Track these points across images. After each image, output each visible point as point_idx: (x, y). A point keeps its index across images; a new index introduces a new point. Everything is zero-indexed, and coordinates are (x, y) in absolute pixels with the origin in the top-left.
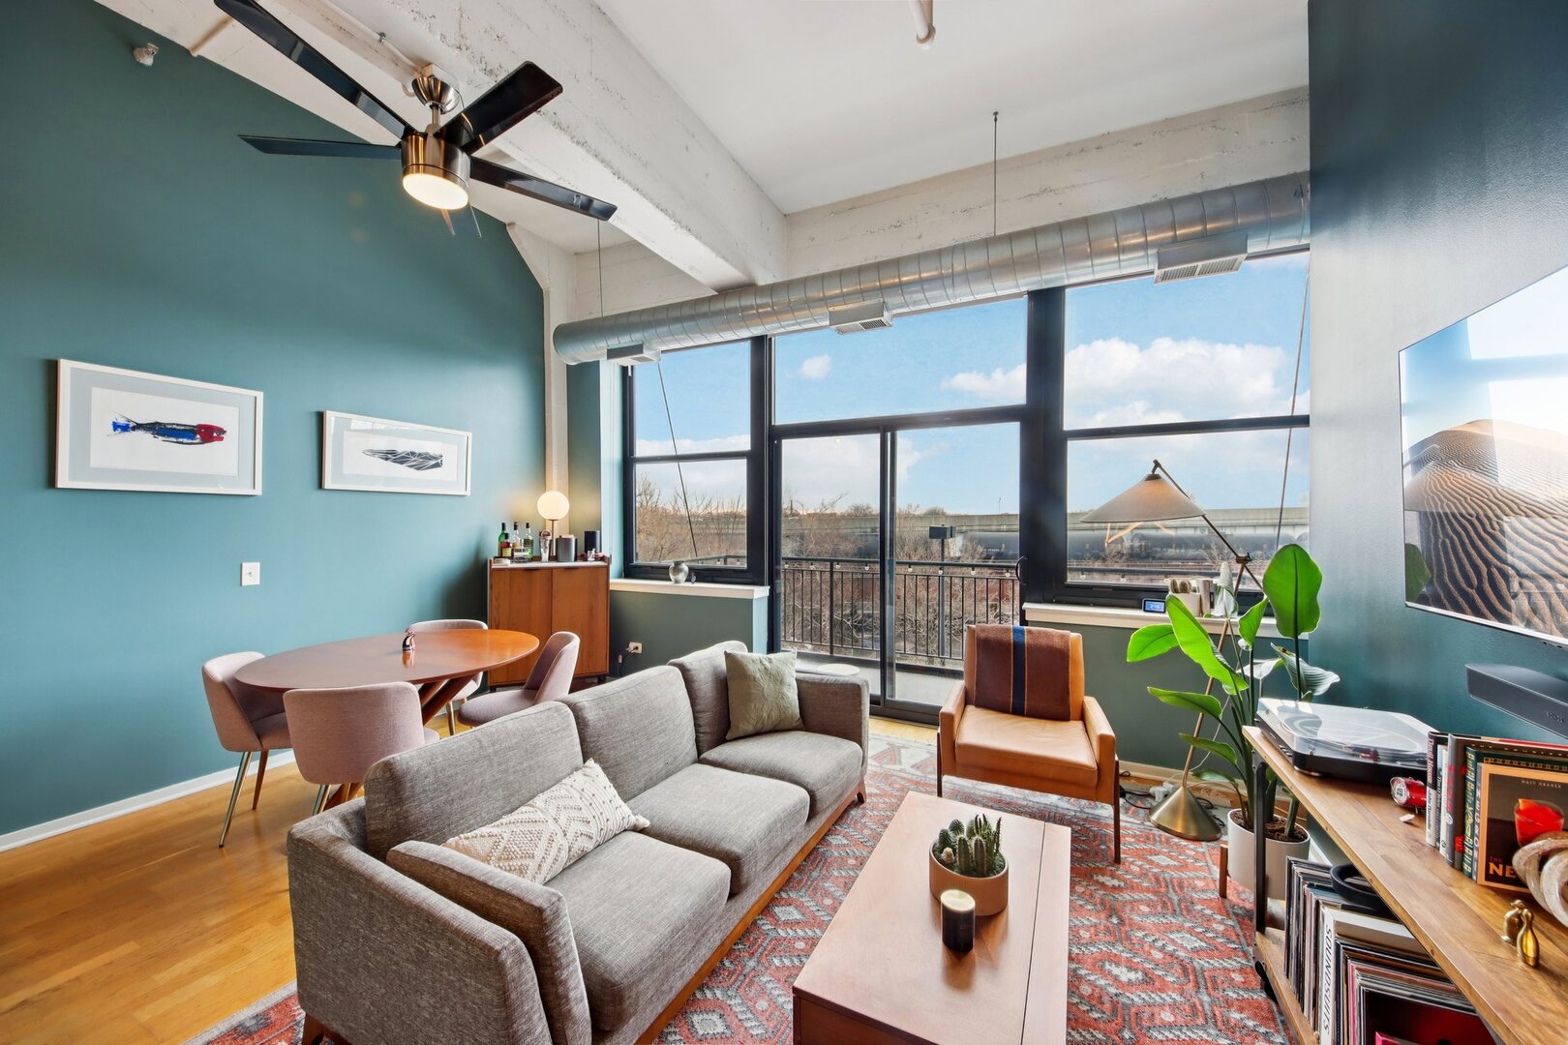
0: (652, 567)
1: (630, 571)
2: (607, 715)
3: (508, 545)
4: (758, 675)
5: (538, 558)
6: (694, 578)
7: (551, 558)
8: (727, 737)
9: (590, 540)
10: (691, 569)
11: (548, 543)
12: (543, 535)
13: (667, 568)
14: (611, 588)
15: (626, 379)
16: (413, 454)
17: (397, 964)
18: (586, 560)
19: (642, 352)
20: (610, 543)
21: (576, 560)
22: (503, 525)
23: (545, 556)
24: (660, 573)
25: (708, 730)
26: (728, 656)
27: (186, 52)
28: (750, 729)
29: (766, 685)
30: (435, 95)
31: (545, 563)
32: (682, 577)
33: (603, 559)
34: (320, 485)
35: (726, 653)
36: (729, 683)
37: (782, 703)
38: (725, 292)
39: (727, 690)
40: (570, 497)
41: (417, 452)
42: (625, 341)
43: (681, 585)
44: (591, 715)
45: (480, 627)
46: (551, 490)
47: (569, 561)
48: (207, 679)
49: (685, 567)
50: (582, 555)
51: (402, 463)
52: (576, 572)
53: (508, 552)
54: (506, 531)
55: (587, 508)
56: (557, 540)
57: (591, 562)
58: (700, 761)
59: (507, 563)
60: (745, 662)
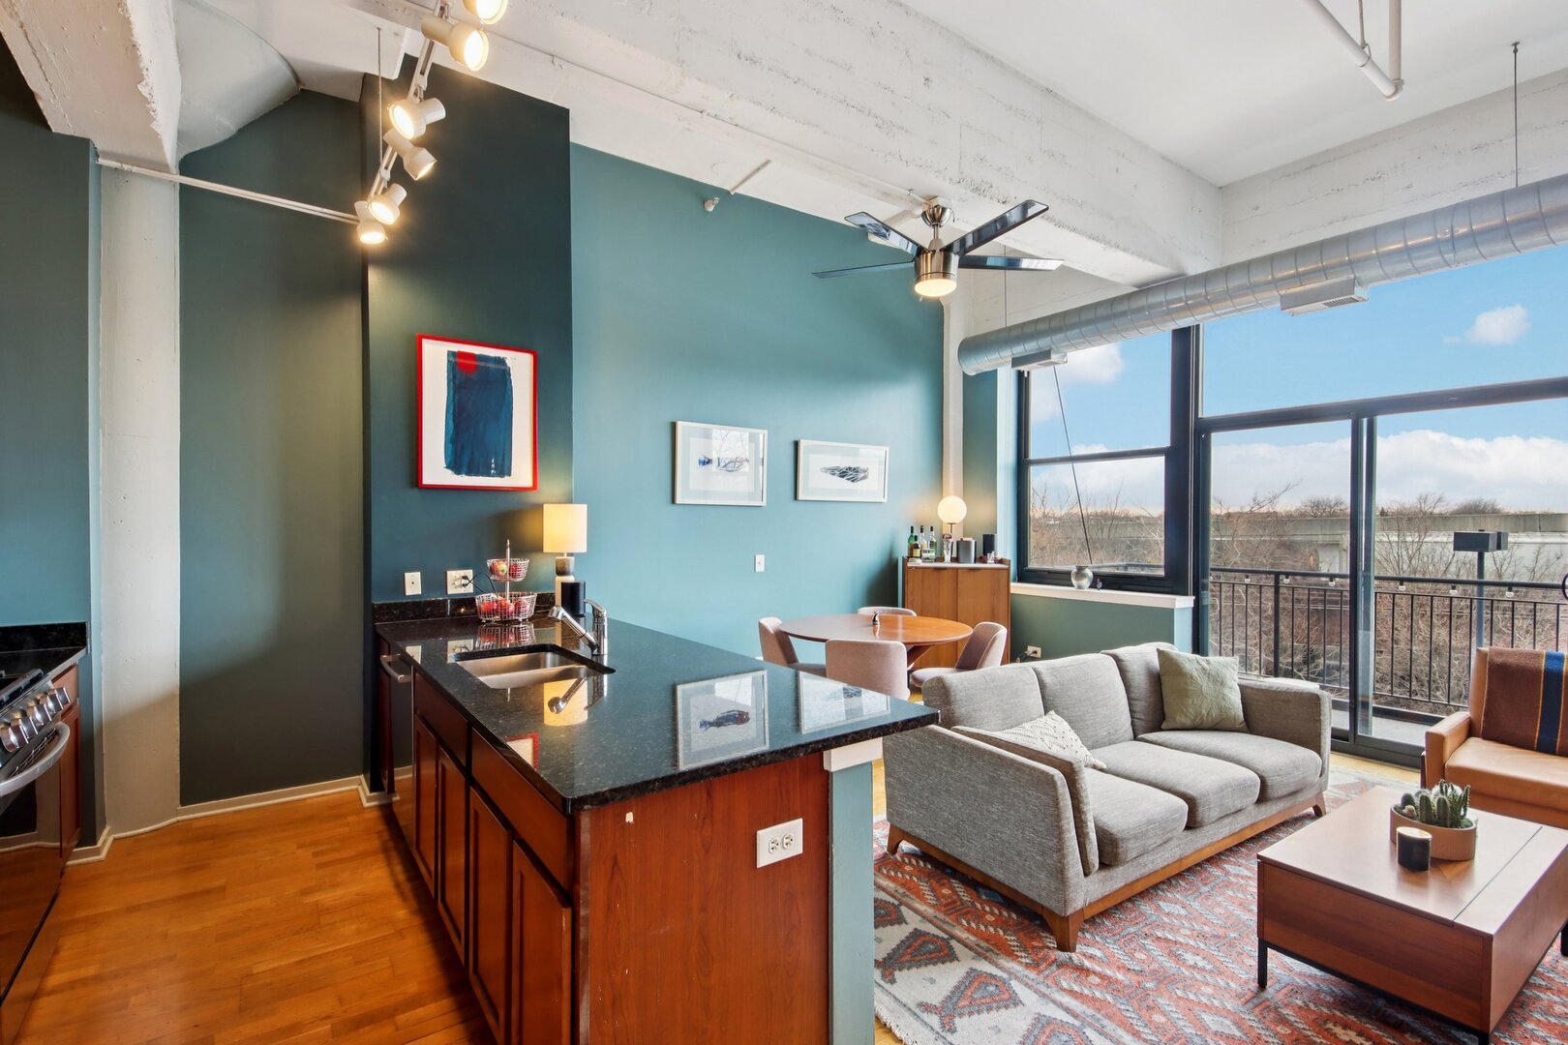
0: (1049, 572)
1: (1025, 575)
2: (1059, 682)
3: (916, 546)
4: (1195, 674)
5: (941, 559)
6: (1100, 585)
7: (953, 560)
8: (1163, 726)
9: (988, 543)
10: (1095, 575)
11: (950, 545)
12: (946, 538)
13: (1069, 573)
14: (1012, 592)
15: (1023, 383)
16: (850, 468)
18: (985, 562)
19: (1050, 358)
20: (1005, 548)
21: (975, 562)
22: (912, 528)
23: (948, 558)
24: (1061, 578)
25: (1142, 717)
26: (1160, 653)
27: (728, 193)
28: (1188, 722)
29: (1205, 685)
30: (937, 217)
31: (947, 563)
32: (1086, 582)
33: (1001, 561)
34: (797, 497)
35: (1158, 650)
36: (1163, 679)
37: (1223, 703)
38: (1145, 289)
39: (1161, 684)
40: (965, 498)
41: (853, 467)
42: (1031, 347)
43: (1081, 591)
44: (1048, 679)
45: (910, 614)
46: (948, 495)
47: (969, 562)
48: (763, 629)
49: (1089, 572)
50: (981, 558)
51: (843, 477)
52: (979, 572)
53: (917, 553)
54: (914, 534)
55: (982, 512)
56: (958, 543)
57: (990, 564)
58: (1135, 738)
59: (919, 563)
60: (1180, 660)
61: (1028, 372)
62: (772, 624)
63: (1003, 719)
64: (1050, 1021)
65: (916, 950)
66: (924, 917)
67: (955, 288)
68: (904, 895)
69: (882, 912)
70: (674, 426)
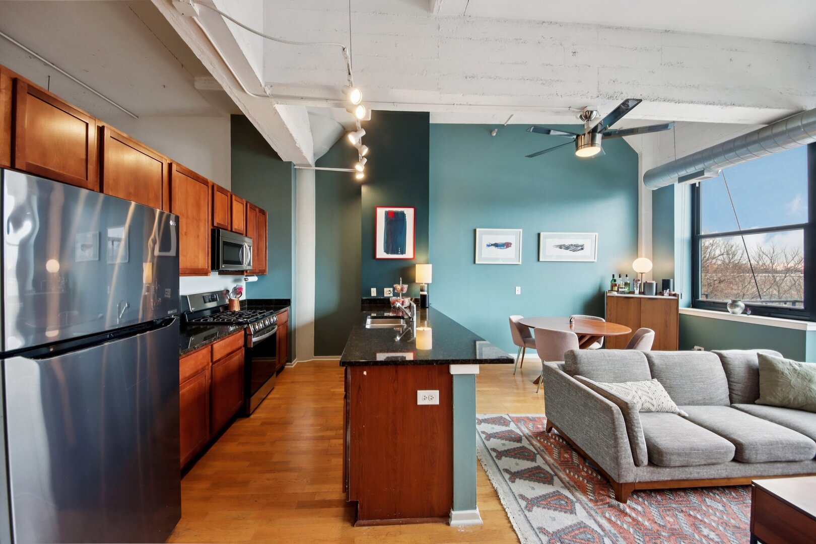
0: (714, 303)
1: (695, 303)
3: (616, 285)
4: (786, 372)
5: (633, 293)
6: (750, 312)
7: (640, 293)
8: (756, 402)
9: (666, 284)
10: (747, 306)
11: (638, 286)
12: (636, 281)
13: (726, 304)
14: (680, 312)
15: (695, 192)
16: (572, 245)
17: (578, 406)
18: (663, 295)
19: (705, 174)
20: (681, 287)
21: (656, 294)
22: (613, 275)
23: (637, 292)
24: (722, 307)
25: (740, 394)
26: (759, 356)
27: (503, 125)
28: (777, 402)
29: (794, 380)
30: (588, 116)
31: (637, 294)
32: (738, 310)
33: (675, 295)
34: (538, 260)
35: (758, 354)
36: (760, 372)
37: (809, 394)
39: (759, 375)
40: (654, 260)
41: (574, 244)
42: (691, 170)
43: (737, 315)
45: (602, 320)
46: (641, 257)
47: (652, 295)
48: (512, 322)
49: (742, 304)
50: (660, 292)
51: (567, 249)
52: (655, 301)
53: (616, 288)
54: (615, 278)
55: (664, 268)
56: (644, 284)
57: (666, 296)
58: (731, 407)
59: (615, 294)
60: (774, 362)
61: (699, 183)
62: (515, 318)
63: (614, 377)
64: (586, 527)
65: (533, 474)
66: (547, 462)
67: (600, 150)
68: (543, 451)
69: (526, 454)
70: (475, 231)
